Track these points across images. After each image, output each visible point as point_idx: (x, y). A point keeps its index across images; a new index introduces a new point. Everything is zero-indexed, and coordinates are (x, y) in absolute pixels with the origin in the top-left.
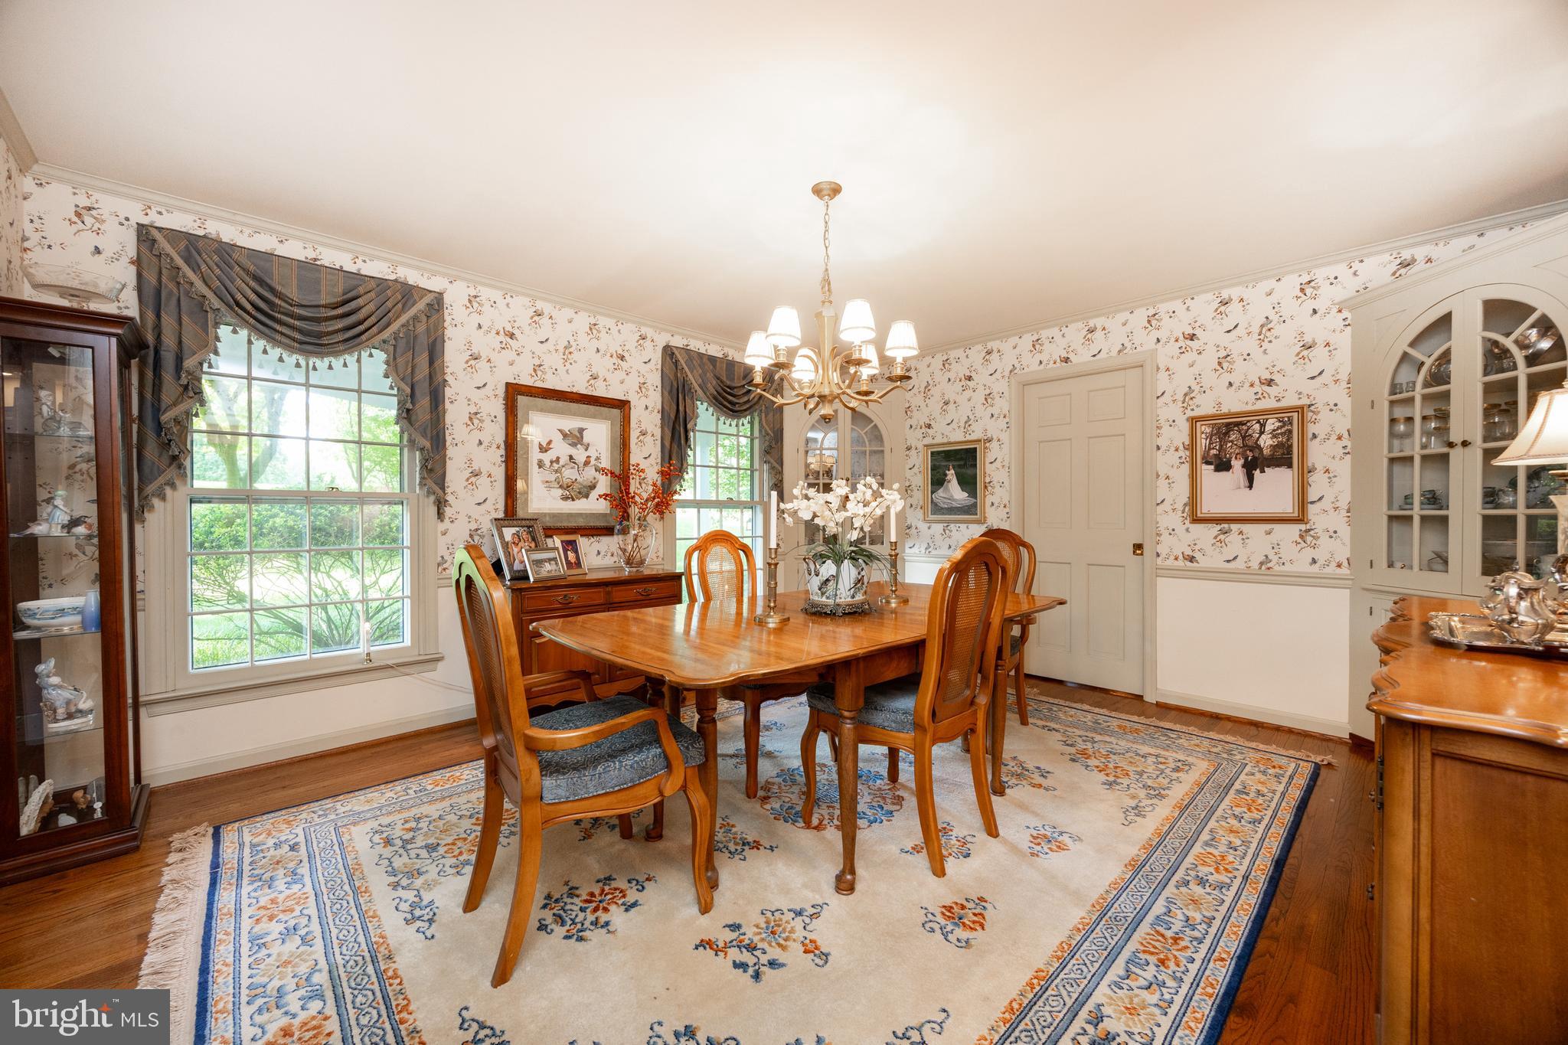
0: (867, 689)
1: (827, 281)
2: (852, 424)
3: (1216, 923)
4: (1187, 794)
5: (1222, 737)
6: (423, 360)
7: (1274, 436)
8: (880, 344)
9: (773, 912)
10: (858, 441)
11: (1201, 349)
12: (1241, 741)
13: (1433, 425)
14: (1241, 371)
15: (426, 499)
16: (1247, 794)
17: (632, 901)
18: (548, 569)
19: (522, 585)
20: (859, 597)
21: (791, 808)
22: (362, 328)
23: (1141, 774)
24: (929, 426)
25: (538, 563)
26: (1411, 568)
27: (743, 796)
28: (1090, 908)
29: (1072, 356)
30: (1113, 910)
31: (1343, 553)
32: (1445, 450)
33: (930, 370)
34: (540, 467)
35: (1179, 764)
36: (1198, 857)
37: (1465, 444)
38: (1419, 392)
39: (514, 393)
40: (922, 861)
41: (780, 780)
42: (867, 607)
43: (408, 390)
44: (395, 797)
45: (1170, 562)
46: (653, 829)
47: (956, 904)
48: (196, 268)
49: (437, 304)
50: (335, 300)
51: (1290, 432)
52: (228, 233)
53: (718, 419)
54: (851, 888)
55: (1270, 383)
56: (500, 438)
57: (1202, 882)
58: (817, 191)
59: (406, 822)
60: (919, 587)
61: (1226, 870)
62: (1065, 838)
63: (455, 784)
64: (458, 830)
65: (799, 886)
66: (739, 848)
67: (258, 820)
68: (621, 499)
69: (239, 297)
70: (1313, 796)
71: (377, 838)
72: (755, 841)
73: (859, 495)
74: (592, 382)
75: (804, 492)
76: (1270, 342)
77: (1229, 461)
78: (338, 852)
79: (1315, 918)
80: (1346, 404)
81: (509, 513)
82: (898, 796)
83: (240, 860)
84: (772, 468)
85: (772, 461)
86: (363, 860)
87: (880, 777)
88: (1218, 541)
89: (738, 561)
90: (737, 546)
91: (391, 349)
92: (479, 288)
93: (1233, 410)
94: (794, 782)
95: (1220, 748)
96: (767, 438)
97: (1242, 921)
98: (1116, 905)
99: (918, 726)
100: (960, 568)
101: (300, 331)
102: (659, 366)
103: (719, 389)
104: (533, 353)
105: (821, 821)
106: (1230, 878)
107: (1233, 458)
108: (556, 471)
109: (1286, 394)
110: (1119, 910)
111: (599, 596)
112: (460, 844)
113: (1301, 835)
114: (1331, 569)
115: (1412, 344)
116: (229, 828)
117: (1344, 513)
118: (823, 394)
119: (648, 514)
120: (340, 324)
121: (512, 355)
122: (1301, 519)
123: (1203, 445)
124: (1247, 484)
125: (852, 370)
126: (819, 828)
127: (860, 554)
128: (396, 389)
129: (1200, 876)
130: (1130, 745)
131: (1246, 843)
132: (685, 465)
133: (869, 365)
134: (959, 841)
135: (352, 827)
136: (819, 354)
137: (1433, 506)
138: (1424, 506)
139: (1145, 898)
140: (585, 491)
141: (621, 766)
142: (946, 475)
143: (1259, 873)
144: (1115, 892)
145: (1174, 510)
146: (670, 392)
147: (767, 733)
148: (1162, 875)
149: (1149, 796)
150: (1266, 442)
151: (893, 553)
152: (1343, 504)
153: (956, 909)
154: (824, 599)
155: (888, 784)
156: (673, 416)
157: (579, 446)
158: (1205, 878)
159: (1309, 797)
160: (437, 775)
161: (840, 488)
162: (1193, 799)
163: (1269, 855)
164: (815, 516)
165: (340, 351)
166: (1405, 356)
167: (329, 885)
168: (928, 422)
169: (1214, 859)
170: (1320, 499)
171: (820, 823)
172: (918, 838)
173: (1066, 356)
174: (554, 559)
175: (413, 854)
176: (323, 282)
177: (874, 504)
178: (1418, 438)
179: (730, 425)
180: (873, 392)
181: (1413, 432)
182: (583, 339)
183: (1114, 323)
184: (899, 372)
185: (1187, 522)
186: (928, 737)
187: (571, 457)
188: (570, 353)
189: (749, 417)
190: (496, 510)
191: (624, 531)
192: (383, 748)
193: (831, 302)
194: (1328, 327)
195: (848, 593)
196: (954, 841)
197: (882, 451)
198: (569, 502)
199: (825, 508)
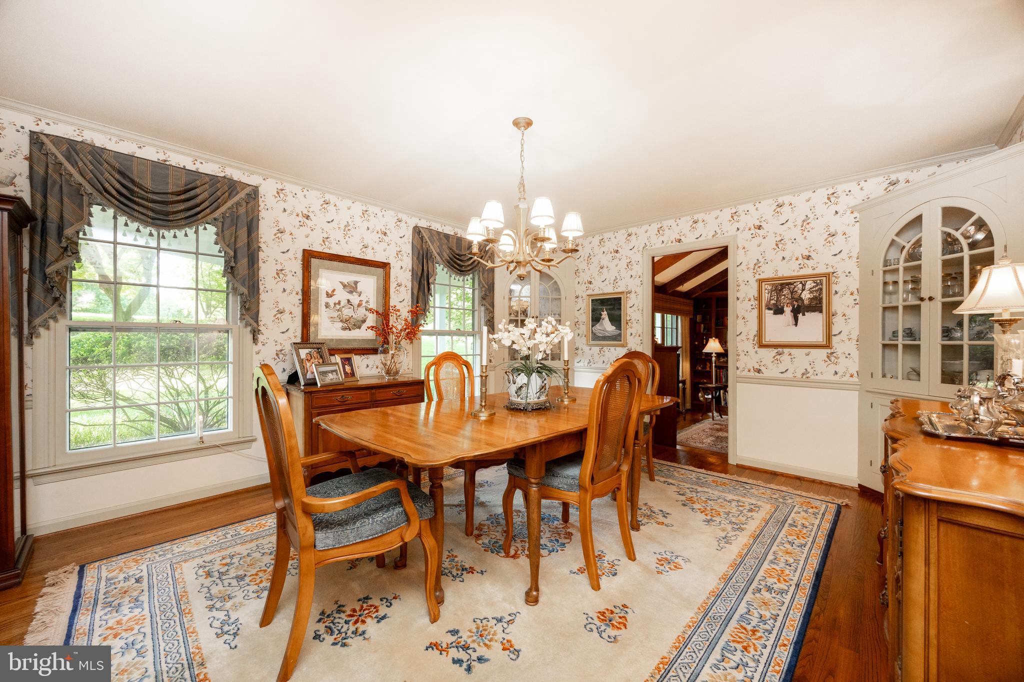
0: (547, 463)
1: (522, 184)
2: (540, 280)
3: (780, 619)
4: (758, 528)
5: (778, 487)
6: (243, 233)
7: (811, 292)
8: (558, 227)
9: (481, 620)
10: (545, 291)
11: (765, 235)
12: (791, 490)
13: (910, 286)
14: (791, 250)
15: (245, 329)
16: (796, 526)
17: (382, 615)
18: (331, 378)
19: (313, 389)
20: (543, 398)
21: (497, 542)
22: (198, 209)
23: (728, 513)
24: (590, 283)
25: (324, 373)
26: (897, 378)
27: (464, 535)
28: (696, 610)
29: (683, 238)
30: (712, 611)
31: (854, 368)
32: (918, 302)
33: (591, 245)
34: (327, 307)
35: (752, 507)
36: (766, 571)
37: (931, 299)
38: (902, 265)
39: (308, 256)
40: (583, 580)
41: (489, 522)
42: (548, 405)
43: (232, 253)
44: (217, 540)
45: (745, 373)
46: (400, 560)
47: (608, 610)
48: (74, 164)
49: (254, 194)
50: (179, 189)
51: (821, 289)
52: (100, 140)
53: (451, 276)
54: (536, 601)
55: (809, 258)
56: (299, 287)
57: (769, 589)
58: (516, 123)
59: (223, 558)
60: (583, 390)
61: (785, 580)
62: (679, 560)
63: (261, 530)
64: (261, 564)
65: (500, 600)
66: (459, 573)
67: (114, 559)
68: (384, 330)
69: (107, 185)
70: (837, 527)
71: (201, 572)
72: (470, 568)
73: (543, 329)
74: (364, 250)
75: (506, 326)
76: (809, 231)
77: (783, 308)
78: (171, 583)
79: (843, 613)
80: (856, 273)
81: (305, 340)
82: (569, 532)
83: (97, 591)
84: (487, 309)
85: (486, 304)
86: (188, 589)
87: (557, 519)
88: (776, 360)
89: (462, 373)
90: (461, 362)
91: (220, 224)
92: (285, 184)
93: (785, 275)
94: (498, 524)
95: (778, 495)
96: (483, 289)
97: (796, 617)
98: (714, 608)
99: (581, 487)
100: (610, 380)
101: (153, 210)
102: (411, 240)
103: (451, 256)
104: (323, 229)
105: (516, 552)
106: (788, 586)
107: (785, 306)
108: (338, 310)
109: (818, 265)
110: (716, 611)
111: (366, 396)
112: (261, 574)
113: (831, 554)
114: (847, 378)
115: (897, 235)
116: (92, 566)
117: (855, 342)
118: (519, 260)
119: (401, 340)
120: (182, 206)
121: (308, 231)
122: (828, 346)
123: (767, 297)
124: (794, 323)
125: (539, 244)
126: (514, 557)
127: (543, 369)
128: (223, 252)
129: (768, 585)
130: (720, 494)
131: (797, 561)
132: (427, 307)
133: (551, 241)
134: (609, 564)
135: (183, 563)
136: (517, 234)
137: (909, 338)
138: (905, 339)
139: (733, 602)
140: (358, 325)
141: (373, 522)
142: (601, 315)
143: (806, 582)
144: (713, 598)
145: (748, 339)
146: (418, 258)
147: (481, 489)
148: (743, 585)
149: (734, 529)
150: (806, 296)
151: (566, 368)
152: (854, 336)
153: (608, 614)
154: (519, 399)
155: (562, 524)
156: (419, 274)
157: (354, 293)
158: (771, 586)
159: (835, 529)
160: (248, 523)
161: (531, 324)
162: (762, 531)
163: (811, 569)
164: (513, 342)
165: (182, 225)
166: (893, 242)
167: (162, 609)
168: (590, 280)
169: (777, 573)
170: (840, 333)
171: (516, 553)
172: (582, 563)
173: (679, 238)
174: (335, 371)
175: (226, 583)
176: (170, 177)
177: (553, 336)
178: (901, 295)
179: (459, 280)
180: (553, 260)
181: (898, 290)
182: (358, 221)
183: (710, 217)
184: (570, 246)
185: (756, 347)
186: (589, 494)
187: (349, 301)
188: (349, 230)
189: (471, 275)
190: (295, 337)
191: (385, 352)
192: (211, 503)
193: (525, 199)
194: (845, 223)
195: (535, 396)
196: (606, 565)
197: (560, 299)
198: (347, 332)
199: (520, 338)
